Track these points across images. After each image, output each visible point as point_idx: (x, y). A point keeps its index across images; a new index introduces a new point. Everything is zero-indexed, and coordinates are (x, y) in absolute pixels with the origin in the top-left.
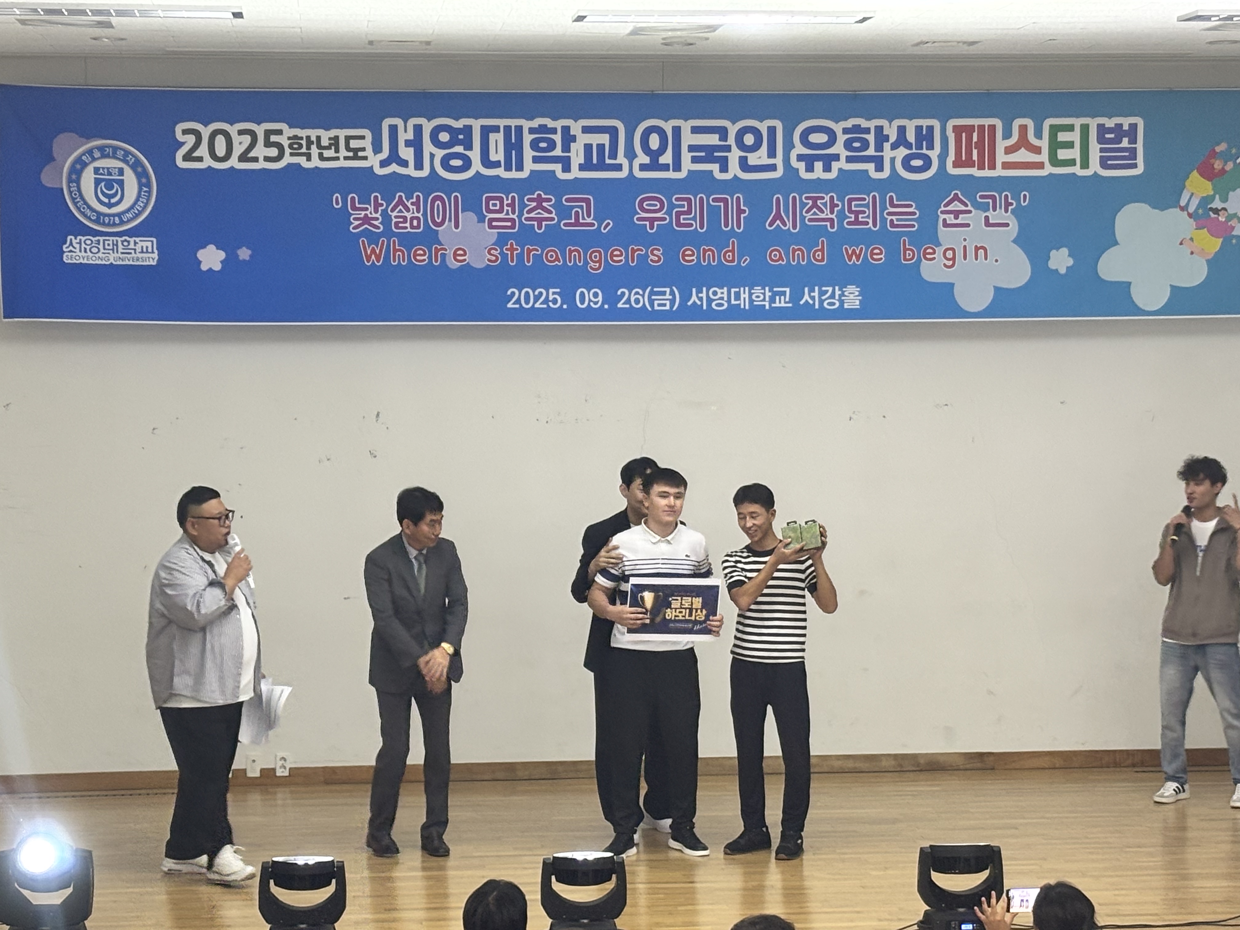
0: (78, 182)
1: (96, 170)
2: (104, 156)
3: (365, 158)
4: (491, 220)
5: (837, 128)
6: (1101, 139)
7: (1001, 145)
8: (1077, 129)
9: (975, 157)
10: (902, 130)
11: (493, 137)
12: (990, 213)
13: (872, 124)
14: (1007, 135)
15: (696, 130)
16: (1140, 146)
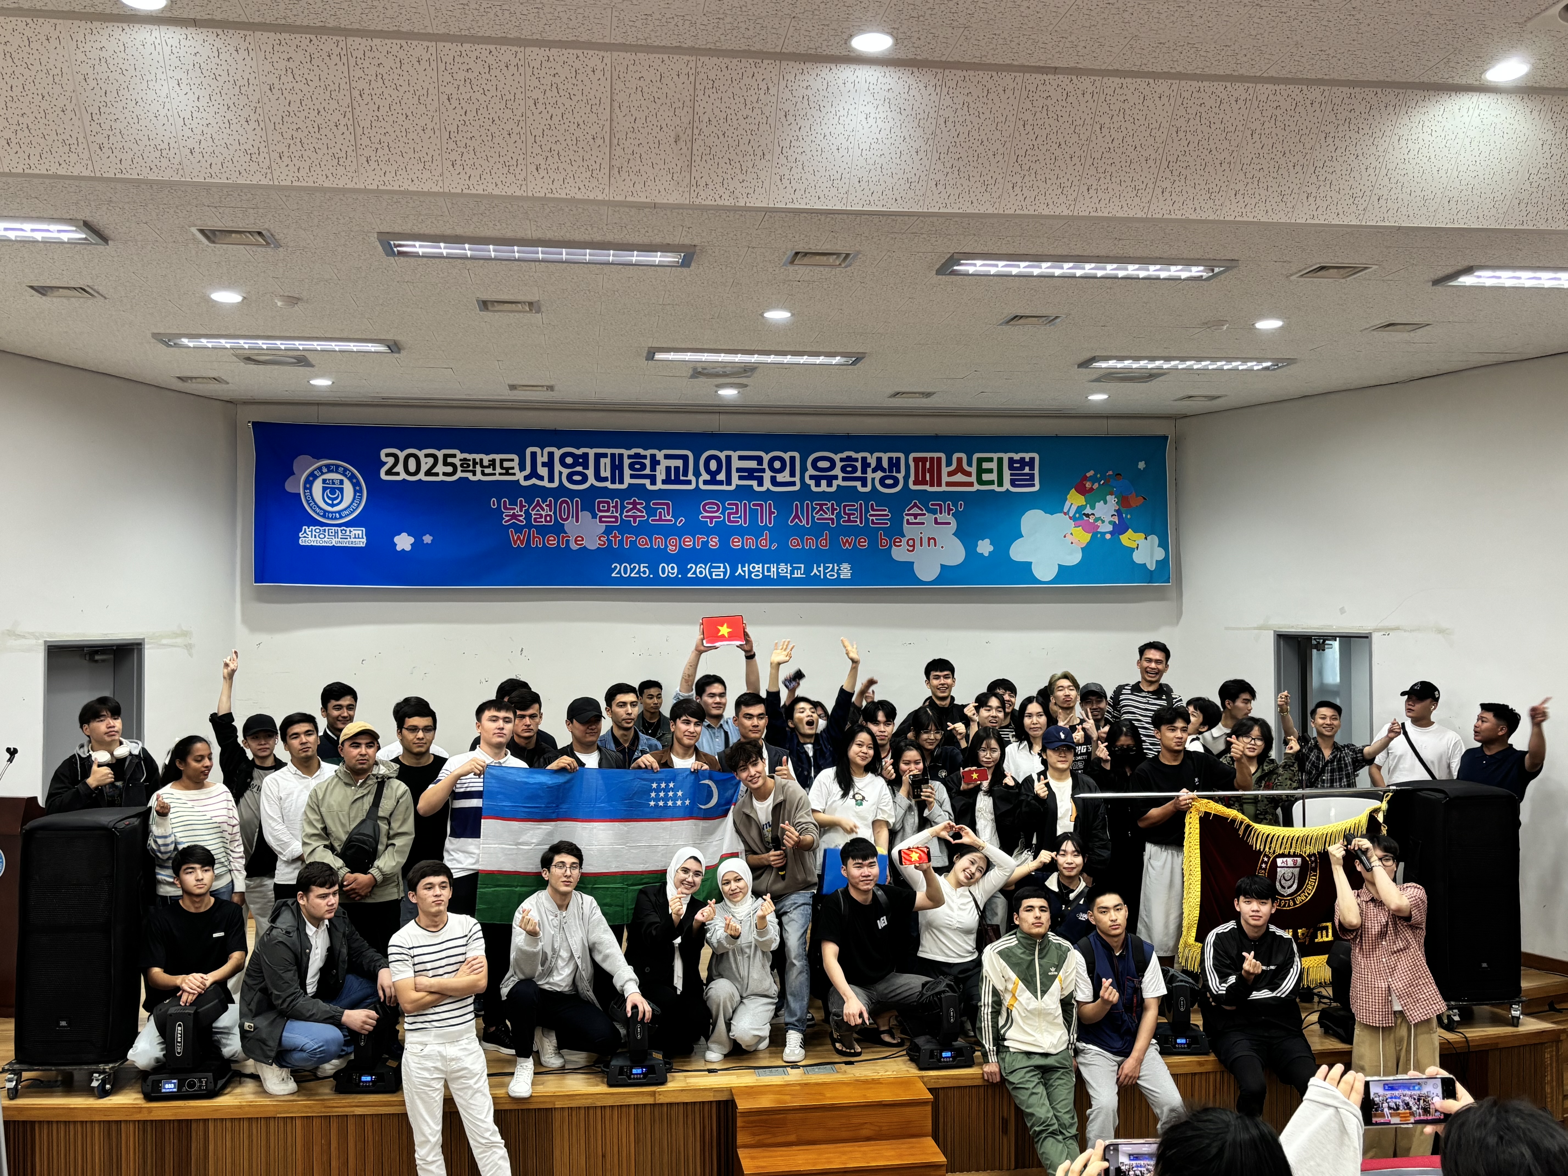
0: (310, 489)
1: (324, 481)
2: (330, 471)
3: (514, 474)
4: (601, 517)
5: (837, 458)
6: (1011, 468)
7: (945, 470)
8: (995, 460)
9: (928, 478)
10: (879, 460)
11: (603, 461)
12: (938, 516)
13: (859, 456)
14: (949, 464)
15: (741, 458)
16: (1036, 472)
